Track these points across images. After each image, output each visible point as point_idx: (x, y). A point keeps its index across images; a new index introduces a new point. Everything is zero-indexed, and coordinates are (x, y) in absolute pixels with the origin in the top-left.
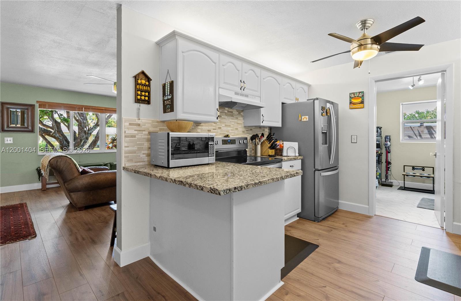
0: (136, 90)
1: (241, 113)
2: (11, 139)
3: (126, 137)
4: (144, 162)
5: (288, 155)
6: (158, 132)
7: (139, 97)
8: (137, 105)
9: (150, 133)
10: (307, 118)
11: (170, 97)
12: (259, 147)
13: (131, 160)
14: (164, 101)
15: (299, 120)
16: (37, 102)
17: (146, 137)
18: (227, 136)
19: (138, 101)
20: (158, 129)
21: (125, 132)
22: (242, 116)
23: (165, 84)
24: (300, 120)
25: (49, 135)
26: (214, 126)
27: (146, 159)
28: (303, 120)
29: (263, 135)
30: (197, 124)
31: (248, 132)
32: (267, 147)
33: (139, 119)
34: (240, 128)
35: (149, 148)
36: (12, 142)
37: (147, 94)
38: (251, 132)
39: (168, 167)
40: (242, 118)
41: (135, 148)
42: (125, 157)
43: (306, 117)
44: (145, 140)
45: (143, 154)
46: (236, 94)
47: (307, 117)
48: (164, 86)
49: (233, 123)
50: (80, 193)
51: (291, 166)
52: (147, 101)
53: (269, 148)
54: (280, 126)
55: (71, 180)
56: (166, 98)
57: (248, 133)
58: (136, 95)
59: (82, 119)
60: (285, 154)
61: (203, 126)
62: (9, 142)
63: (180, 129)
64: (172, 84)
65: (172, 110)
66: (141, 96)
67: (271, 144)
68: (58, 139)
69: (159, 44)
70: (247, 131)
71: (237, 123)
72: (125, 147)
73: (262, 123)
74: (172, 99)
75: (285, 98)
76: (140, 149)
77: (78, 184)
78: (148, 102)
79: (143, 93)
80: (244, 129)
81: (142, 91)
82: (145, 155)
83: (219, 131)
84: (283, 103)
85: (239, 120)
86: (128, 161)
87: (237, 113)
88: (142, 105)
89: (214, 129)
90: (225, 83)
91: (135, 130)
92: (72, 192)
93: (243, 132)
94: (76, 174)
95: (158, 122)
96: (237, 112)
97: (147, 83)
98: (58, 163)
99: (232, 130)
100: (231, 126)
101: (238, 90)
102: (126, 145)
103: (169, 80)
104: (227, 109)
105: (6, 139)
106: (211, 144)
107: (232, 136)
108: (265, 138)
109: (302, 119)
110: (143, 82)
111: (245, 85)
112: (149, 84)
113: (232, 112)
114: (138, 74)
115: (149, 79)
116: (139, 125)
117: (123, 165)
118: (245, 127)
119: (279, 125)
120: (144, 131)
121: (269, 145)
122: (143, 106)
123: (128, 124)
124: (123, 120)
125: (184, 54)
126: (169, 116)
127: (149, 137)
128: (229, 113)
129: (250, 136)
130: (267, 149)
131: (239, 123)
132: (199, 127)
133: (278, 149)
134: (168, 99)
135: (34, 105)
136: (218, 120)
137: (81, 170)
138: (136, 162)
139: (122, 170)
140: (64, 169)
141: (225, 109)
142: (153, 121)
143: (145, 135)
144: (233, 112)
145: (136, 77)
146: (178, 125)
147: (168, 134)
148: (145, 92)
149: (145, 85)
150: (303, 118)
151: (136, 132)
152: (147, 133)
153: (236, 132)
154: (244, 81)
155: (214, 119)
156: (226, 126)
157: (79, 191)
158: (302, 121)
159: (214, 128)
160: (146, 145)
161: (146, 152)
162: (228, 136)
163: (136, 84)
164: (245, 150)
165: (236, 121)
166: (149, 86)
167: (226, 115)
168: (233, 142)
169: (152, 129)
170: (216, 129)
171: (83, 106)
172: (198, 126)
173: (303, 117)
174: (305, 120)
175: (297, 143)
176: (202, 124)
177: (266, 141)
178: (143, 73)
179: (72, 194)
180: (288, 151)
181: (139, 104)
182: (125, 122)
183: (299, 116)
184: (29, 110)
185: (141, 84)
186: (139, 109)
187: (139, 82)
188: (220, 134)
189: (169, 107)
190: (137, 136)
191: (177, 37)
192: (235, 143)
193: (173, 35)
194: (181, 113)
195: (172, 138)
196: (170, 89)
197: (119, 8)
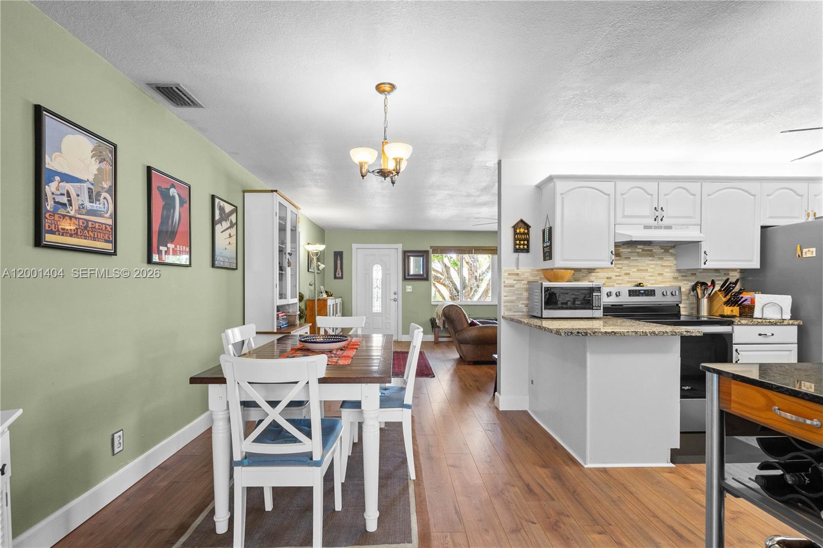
0: (515, 240)
1: (670, 251)
2: (411, 287)
3: (505, 286)
4: (523, 312)
5: (764, 317)
6: (538, 282)
7: (517, 247)
8: (516, 254)
9: (529, 282)
10: (812, 252)
11: (548, 244)
12: (705, 302)
13: (510, 310)
14: (544, 247)
15: (797, 255)
16: (431, 247)
17: (525, 286)
18: (639, 285)
19: (516, 250)
20: (538, 278)
21: (504, 282)
22: (672, 255)
23: (544, 230)
24: (799, 256)
25: (439, 282)
26: (616, 272)
27: (525, 309)
28: (806, 254)
29: (713, 283)
30: (591, 270)
31: (687, 278)
32: (722, 303)
33: (518, 269)
34: (667, 272)
35: (528, 299)
36: (411, 290)
37: (526, 242)
38: (693, 278)
39: (541, 318)
40: (672, 258)
41: (514, 298)
42: (504, 307)
43: (811, 249)
44: (524, 290)
45: (522, 304)
46: (646, 227)
47: (814, 249)
48: (544, 232)
49: (653, 266)
50: (468, 345)
51: (760, 335)
52: (526, 249)
53: (724, 304)
54: (758, 266)
55: (461, 330)
56: (545, 245)
57: (684, 280)
58: (515, 244)
59: (472, 261)
60: (757, 314)
61: (598, 272)
62: (409, 290)
63: (556, 278)
64: (550, 229)
65: (551, 258)
66: (520, 245)
67: (728, 297)
68: (448, 286)
69: (539, 187)
70: (683, 276)
71: (661, 266)
72: (505, 296)
73: (705, 263)
74: (550, 247)
75: (771, 217)
76: (519, 299)
77: (467, 336)
78: (527, 251)
79: (522, 242)
80: (676, 275)
81: (520, 241)
82: (523, 306)
83: (627, 278)
84: (763, 228)
85: (666, 260)
86: (507, 310)
87: (663, 251)
88: (520, 254)
89: (616, 276)
90: (624, 216)
91: (514, 280)
92: (462, 343)
93: (674, 278)
94: (465, 326)
95: (538, 270)
96: (662, 249)
97: (526, 231)
98: (451, 312)
99: (650, 276)
100: (649, 270)
101: (650, 221)
102: (505, 294)
103: (548, 226)
104: (639, 247)
105: (407, 287)
106: (596, 296)
107: (651, 284)
108: (717, 288)
109: (804, 254)
110: (522, 230)
111: (664, 213)
112: (528, 231)
113: (651, 251)
114: (517, 224)
115: (528, 227)
116: (518, 274)
117: (502, 314)
118: (679, 271)
119: (756, 264)
120: (523, 280)
121: (724, 300)
122: (522, 255)
123: (507, 274)
124: (503, 271)
125: (562, 196)
126: (548, 265)
127: (527, 286)
128: (644, 252)
129: (690, 284)
130: (721, 305)
131: (665, 266)
132: (593, 274)
133: (746, 306)
134: (547, 246)
135: (429, 251)
136: (612, 266)
137: (469, 322)
138: (515, 312)
139: (502, 319)
140: (455, 319)
141: (637, 247)
142: (533, 270)
143: (524, 284)
144: (654, 251)
145: (515, 227)
146: (551, 274)
147: (542, 283)
148: (524, 241)
149: (524, 234)
150: (806, 252)
151: (515, 282)
152: (526, 282)
153: (659, 278)
154: (662, 208)
155: (608, 264)
156: (639, 270)
157: (468, 344)
158: (804, 256)
159: (618, 274)
160: (525, 294)
161: (525, 302)
162: (641, 285)
163: (515, 233)
164: (677, 305)
165: (660, 262)
166: (528, 234)
167: (639, 255)
168: (651, 293)
169: (531, 279)
170: (620, 276)
172: (591, 272)
173: (804, 250)
174: (809, 255)
175: (790, 296)
176: (597, 270)
177: (719, 293)
178: (522, 221)
179: (461, 345)
180: (764, 309)
181: (518, 254)
182: (504, 272)
183: (797, 247)
184: (425, 257)
185: (520, 233)
186: (518, 259)
187: (518, 231)
188: (628, 282)
189: (548, 254)
190: (516, 286)
191: (555, 180)
192: (654, 295)
193: (551, 179)
194: (559, 261)
195: (545, 288)
196: (548, 235)
197: (499, 163)
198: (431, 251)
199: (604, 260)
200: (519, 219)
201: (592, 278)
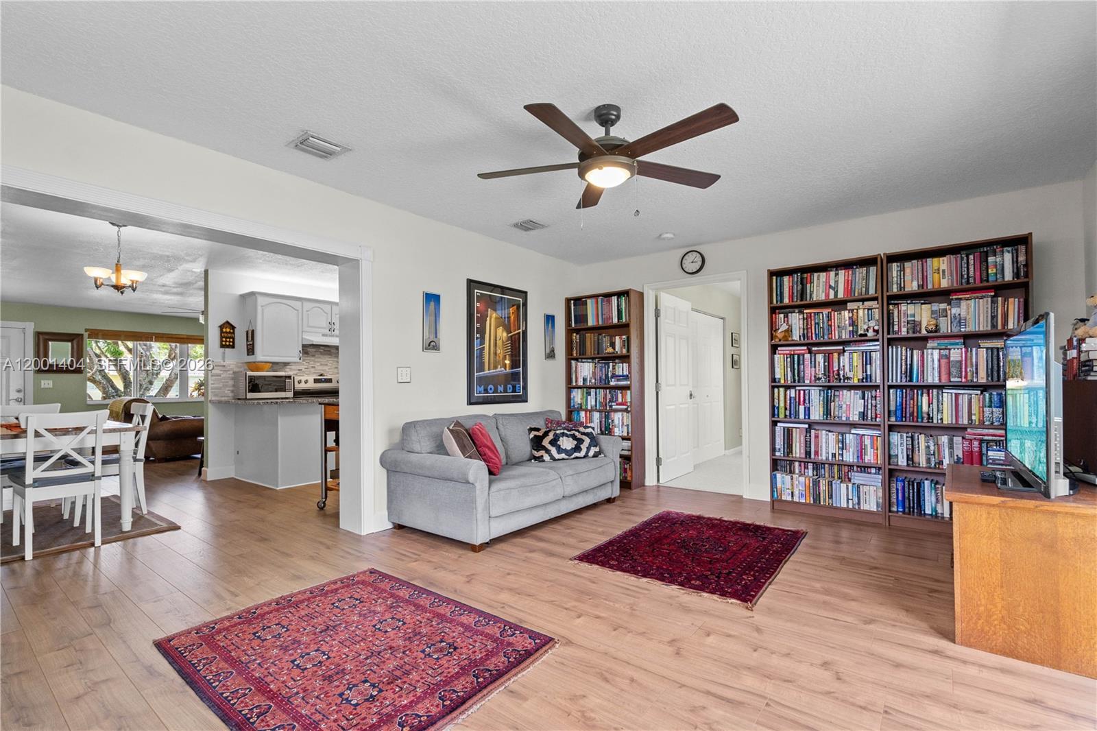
0: (222, 337)
2: (50, 381)
3: (211, 376)
4: (229, 397)
6: (242, 372)
7: (224, 343)
8: (222, 350)
9: (234, 372)
11: (251, 343)
13: (217, 395)
14: (247, 345)
16: (86, 330)
17: (231, 376)
18: (321, 375)
19: (222, 346)
20: (243, 369)
26: (304, 365)
27: (231, 395)
30: (286, 364)
33: (224, 361)
35: (234, 386)
36: (51, 386)
37: (231, 340)
39: (246, 399)
41: (221, 385)
42: (212, 392)
44: (229, 379)
45: (228, 389)
46: (324, 335)
48: (247, 332)
52: (231, 346)
56: (248, 343)
58: (222, 341)
59: (143, 349)
61: (291, 365)
62: (47, 386)
63: (258, 369)
64: (253, 331)
65: (253, 354)
66: (226, 341)
68: (100, 383)
69: (244, 296)
72: (211, 385)
74: (253, 345)
76: (225, 386)
78: (233, 347)
79: (228, 340)
81: (226, 338)
82: (229, 392)
83: (313, 370)
86: (213, 396)
88: (227, 349)
90: (309, 327)
95: (242, 363)
97: (232, 331)
99: (329, 369)
100: (328, 365)
101: (326, 331)
102: (212, 382)
103: (251, 329)
105: (43, 382)
106: (289, 382)
107: (330, 374)
110: (228, 330)
111: (335, 327)
112: (234, 331)
113: (329, 351)
114: (224, 324)
115: (233, 328)
116: (224, 366)
117: (210, 399)
120: (229, 371)
122: (228, 350)
123: (214, 365)
125: (263, 308)
126: (251, 359)
127: (233, 376)
132: (288, 367)
135: (82, 335)
136: (301, 361)
137: (160, 416)
138: (220, 397)
142: (238, 363)
143: (229, 374)
145: (221, 327)
146: (254, 366)
147: (246, 373)
148: (230, 338)
149: (230, 333)
151: (222, 372)
152: (231, 372)
154: (334, 323)
155: (297, 360)
156: (321, 365)
159: (305, 367)
160: (231, 383)
161: (231, 389)
162: (323, 375)
163: (222, 332)
166: (234, 333)
167: (321, 353)
168: (329, 381)
169: (236, 370)
170: (307, 369)
171: (153, 334)
178: (228, 322)
181: (224, 349)
184: (75, 342)
185: (226, 332)
186: (224, 353)
187: (224, 330)
188: (315, 373)
189: (251, 350)
190: (222, 376)
191: (257, 295)
192: (331, 382)
193: (253, 294)
194: (261, 355)
195: (249, 376)
196: (251, 336)
197: (206, 272)
198: (86, 335)
199: (295, 357)
200: (225, 321)
201: (287, 370)
